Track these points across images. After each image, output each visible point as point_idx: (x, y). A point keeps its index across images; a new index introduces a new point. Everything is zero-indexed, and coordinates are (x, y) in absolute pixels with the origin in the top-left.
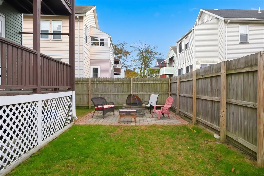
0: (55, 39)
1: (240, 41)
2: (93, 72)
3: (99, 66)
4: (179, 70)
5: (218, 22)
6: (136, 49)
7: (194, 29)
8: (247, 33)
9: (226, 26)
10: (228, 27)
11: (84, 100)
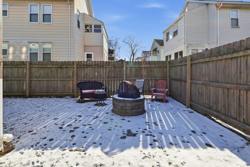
0: (44, 23)
1: (231, 26)
2: (87, 58)
3: (93, 53)
4: (166, 56)
5: (208, 8)
6: (127, 43)
7: (184, 15)
8: (237, 18)
9: (218, 11)
10: (220, 11)
11: (69, 88)
